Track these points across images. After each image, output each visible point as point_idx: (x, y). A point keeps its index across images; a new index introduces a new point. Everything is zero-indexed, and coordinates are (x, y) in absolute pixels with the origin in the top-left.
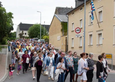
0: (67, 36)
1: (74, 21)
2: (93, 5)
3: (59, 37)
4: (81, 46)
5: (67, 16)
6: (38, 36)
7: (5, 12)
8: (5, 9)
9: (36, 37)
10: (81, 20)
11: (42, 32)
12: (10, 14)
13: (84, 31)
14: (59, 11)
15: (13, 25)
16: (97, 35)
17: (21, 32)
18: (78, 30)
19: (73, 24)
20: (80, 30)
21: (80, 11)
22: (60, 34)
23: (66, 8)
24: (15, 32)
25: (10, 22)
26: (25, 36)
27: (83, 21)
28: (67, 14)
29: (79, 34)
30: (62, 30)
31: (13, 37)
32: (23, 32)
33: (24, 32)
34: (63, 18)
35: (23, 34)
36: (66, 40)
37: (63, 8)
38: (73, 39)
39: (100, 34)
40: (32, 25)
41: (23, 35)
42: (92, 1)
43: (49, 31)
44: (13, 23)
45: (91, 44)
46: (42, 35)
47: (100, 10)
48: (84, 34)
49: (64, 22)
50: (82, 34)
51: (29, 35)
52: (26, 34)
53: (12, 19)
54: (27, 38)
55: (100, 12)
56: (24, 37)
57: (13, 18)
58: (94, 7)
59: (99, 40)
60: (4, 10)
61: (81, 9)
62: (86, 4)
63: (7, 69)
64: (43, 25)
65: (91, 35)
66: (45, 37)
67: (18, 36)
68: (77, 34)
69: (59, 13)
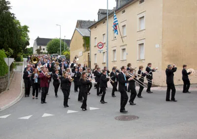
0: (89, 52)
1: (96, 35)
2: (116, 18)
3: (81, 52)
4: (104, 62)
5: (89, 30)
6: (58, 52)
7: (20, 25)
8: (19, 21)
9: (56, 53)
10: (104, 35)
11: (62, 47)
12: (26, 28)
13: (107, 46)
14: (80, 24)
15: (29, 39)
16: (121, 50)
17: (39, 47)
18: (101, 45)
19: (95, 38)
20: (103, 45)
21: (102, 24)
22: (82, 49)
23: (89, 21)
24: (32, 48)
25: (25, 37)
26: (43, 51)
27: (106, 36)
28: (89, 28)
29: (102, 49)
30: (84, 45)
31: (30, 53)
32: (40, 47)
33: (43, 47)
34: (85, 32)
35: (41, 49)
36: (89, 56)
37: (85, 22)
38: (95, 54)
39: (124, 50)
40: (51, 39)
41: (41, 51)
42: (115, 15)
43: (69, 46)
44: (29, 37)
45: (115, 60)
46: (62, 51)
47: (124, 24)
48: (107, 49)
49: (86, 37)
50: (104, 49)
51: (48, 51)
52: (44, 49)
53: (28, 33)
54: (46, 53)
55: (124, 26)
56: (42, 53)
57: (28, 31)
58: (117, 21)
59: (123, 55)
60: (19, 23)
61: (104, 23)
62: (109, 18)
63: (23, 88)
64: (63, 40)
65: (114, 50)
66: (66, 53)
67: (35, 52)
68: (99, 49)
69: (81, 27)
